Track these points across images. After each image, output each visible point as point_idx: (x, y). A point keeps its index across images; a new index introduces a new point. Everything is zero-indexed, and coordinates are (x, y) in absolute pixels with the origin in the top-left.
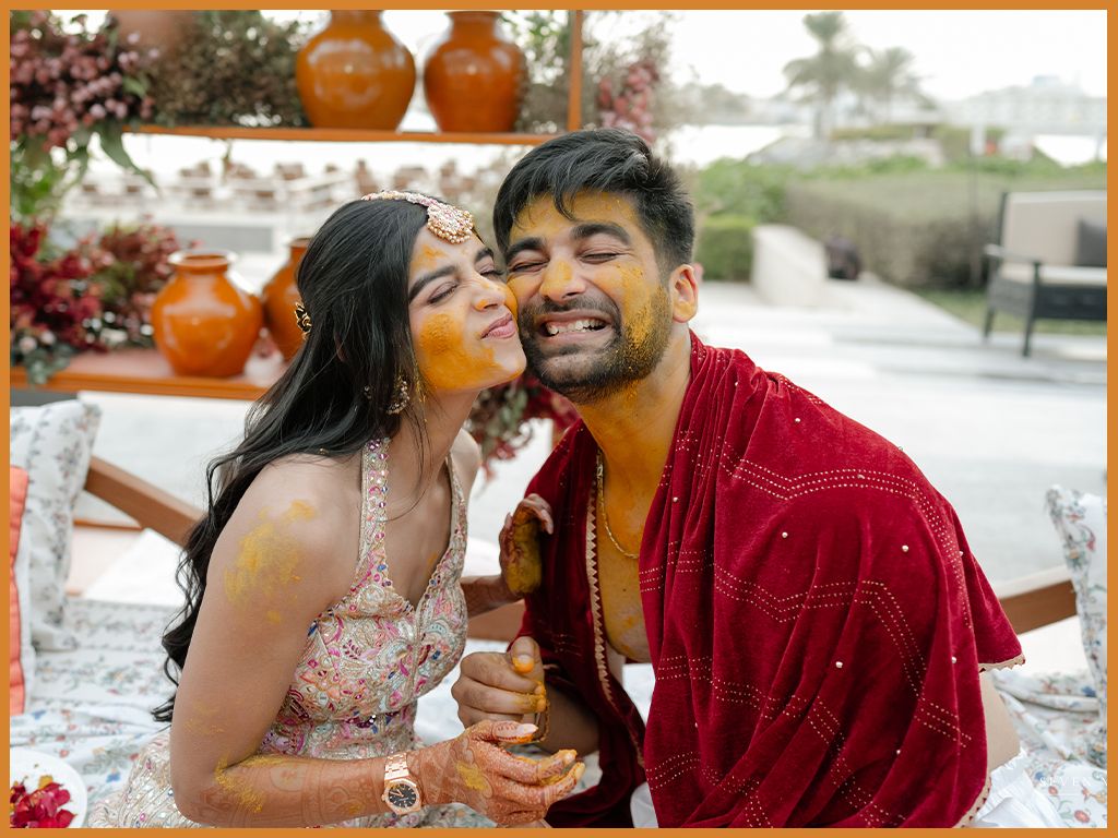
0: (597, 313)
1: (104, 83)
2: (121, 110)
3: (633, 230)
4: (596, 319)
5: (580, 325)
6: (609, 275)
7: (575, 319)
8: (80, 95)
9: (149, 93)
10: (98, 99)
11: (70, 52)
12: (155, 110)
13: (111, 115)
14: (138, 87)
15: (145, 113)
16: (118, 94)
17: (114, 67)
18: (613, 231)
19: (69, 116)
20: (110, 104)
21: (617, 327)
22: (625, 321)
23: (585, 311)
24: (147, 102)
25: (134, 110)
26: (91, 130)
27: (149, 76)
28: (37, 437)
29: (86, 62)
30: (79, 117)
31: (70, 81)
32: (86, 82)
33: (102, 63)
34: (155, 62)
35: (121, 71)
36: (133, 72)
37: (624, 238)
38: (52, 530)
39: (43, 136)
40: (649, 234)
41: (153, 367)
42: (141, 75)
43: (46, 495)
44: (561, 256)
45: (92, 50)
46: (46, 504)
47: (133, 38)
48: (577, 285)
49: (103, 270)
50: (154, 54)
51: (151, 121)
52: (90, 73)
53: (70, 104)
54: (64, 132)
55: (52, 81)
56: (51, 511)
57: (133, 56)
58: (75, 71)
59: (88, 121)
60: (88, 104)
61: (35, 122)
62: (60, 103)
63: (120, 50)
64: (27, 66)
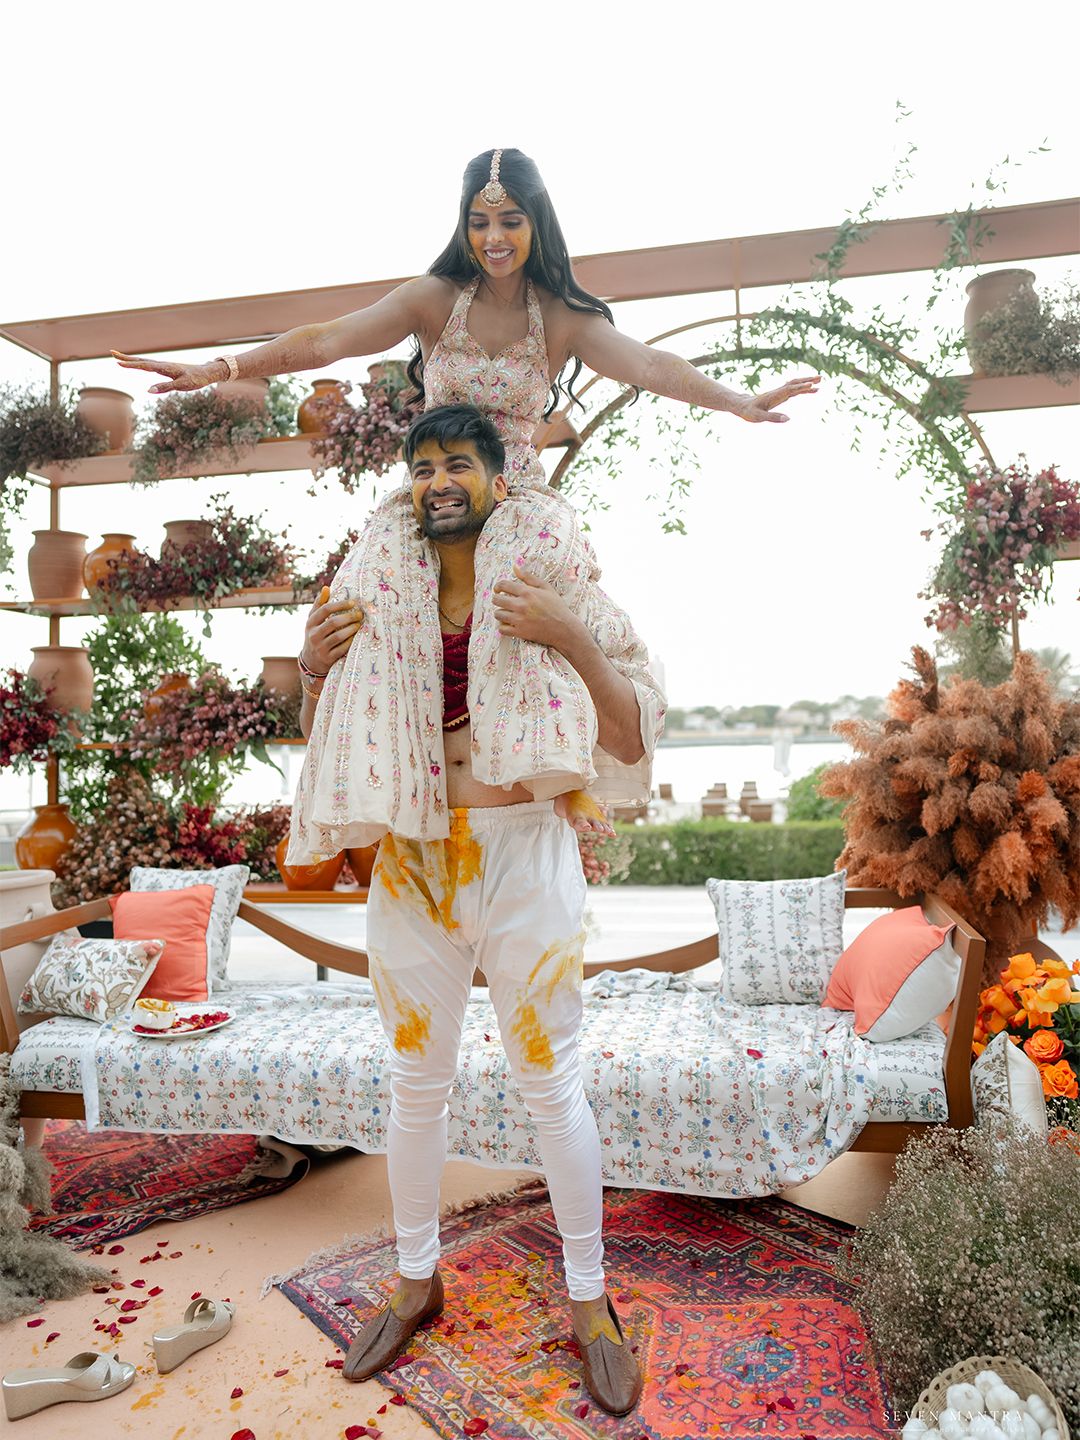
0: (458, 496)
1: (256, 716)
2: (264, 731)
3: (475, 458)
4: (458, 500)
5: (450, 503)
6: (465, 478)
7: (448, 501)
8: (242, 723)
9: (280, 720)
10: (252, 725)
11: (237, 700)
12: (283, 729)
13: (258, 733)
14: (274, 717)
15: (278, 733)
16: (262, 723)
17: (262, 707)
18: (466, 458)
19: (235, 735)
20: (258, 727)
21: (468, 504)
22: (472, 501)
23: (454, 496)
24: (279, 725)
25: (271, 731)
26: (247, 742)
27: (280, 711)
28: (217, 881)
29: (246, 705)
30: (241, 735)
31: (236, 715)
32: (245, 716)
33: (255, 705)
34: (284, 703)
35: (265, 710)
36: (272, 709)
37: (470, 461)
38: (222, 930)
39: (221, 747)
40: (482, 459)
41: (280, 888)
42: (276, 710)
43: (220, 911)
44: (440, 471)
45: (249, 698)
46: (220, 916)
47: (272, 691)
48: (449, 484)
49: (248, 832)
50: (284, 698)
51: (281, 736)
52: (248, 711)
53: (236, 728)
54: (232, 744)
55: (227, 716)
56: (222, 920)
57: (272, 700)
58: (240, 710)
59: (246, 736)
60: (245, 728)
61: (216, 739)
62: (231, 728)
63: (266, 697)
64: (215, 709)
